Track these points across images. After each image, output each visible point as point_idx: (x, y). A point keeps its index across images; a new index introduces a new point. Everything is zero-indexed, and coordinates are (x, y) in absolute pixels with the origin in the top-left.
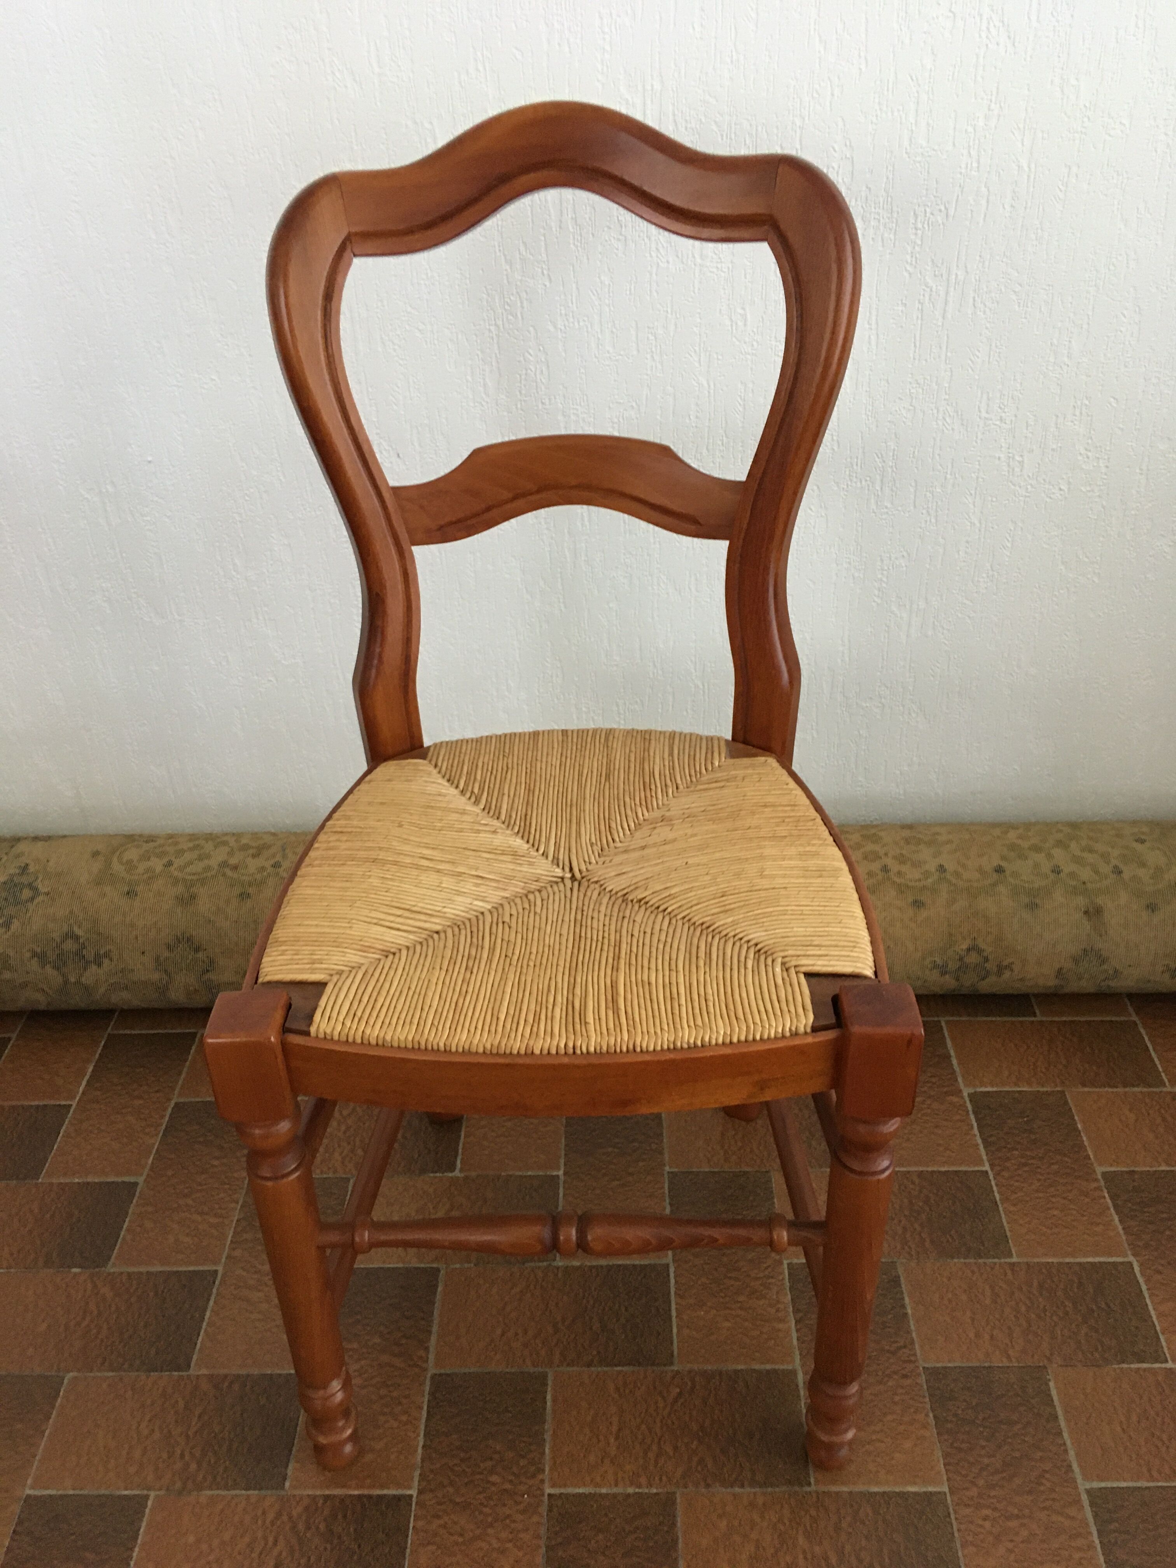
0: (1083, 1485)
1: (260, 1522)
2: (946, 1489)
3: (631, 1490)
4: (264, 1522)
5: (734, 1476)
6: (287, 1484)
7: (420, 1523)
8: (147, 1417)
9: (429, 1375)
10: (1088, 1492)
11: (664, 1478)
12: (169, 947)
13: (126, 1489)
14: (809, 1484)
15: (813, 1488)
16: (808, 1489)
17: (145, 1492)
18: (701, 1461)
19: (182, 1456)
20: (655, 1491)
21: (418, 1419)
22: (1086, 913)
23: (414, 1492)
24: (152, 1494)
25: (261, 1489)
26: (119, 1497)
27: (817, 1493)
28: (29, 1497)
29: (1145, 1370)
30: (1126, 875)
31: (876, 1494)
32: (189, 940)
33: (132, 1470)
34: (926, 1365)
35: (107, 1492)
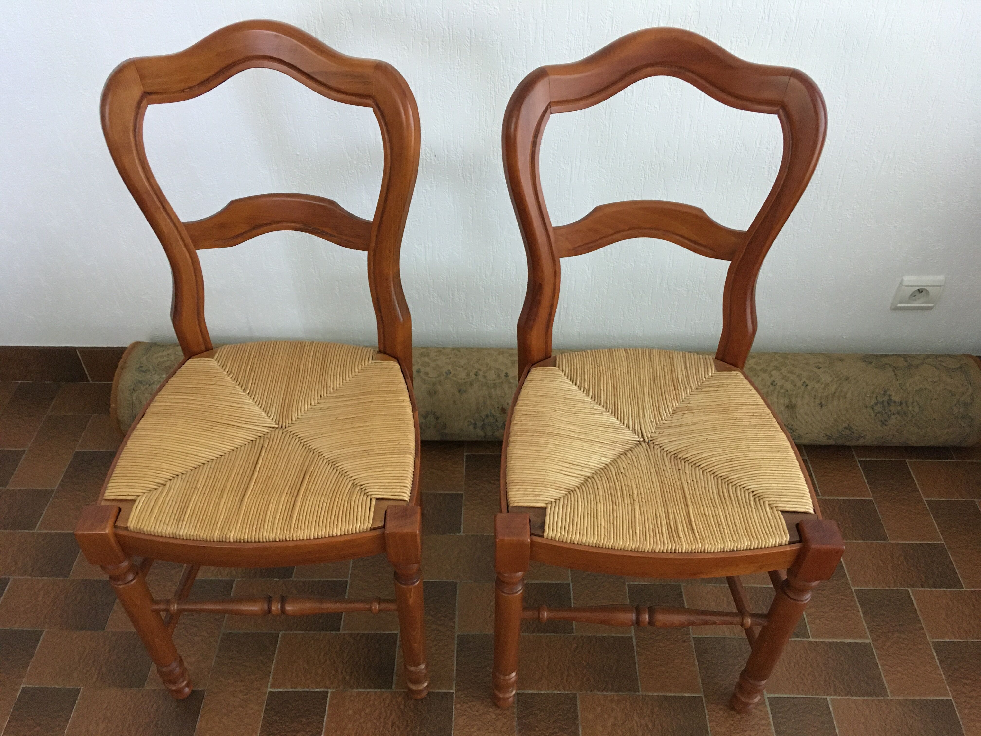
1: (382, 704)
2: (702, 695)
3: (556, 692)
4: (384, 705)
5: (604, 686)
6: (394, 687)
7: (458, 706)
8: (322, 654)
9: (456, 636)
10: (768, 698)
11: (571, 687)
13: (317, 688)
14: (639, 691)
15: (640, 693)
16: (637, 693)
17: (326, 690)
18: (588, 679)
19: (342, 673)
20: (567, 693)
21: (453, 656)
22: (787, 407)
23: (453, 691)
24: (330, 691)
25: (381, 688)
26: (314, 692)
27: (642, 696)
28: (270, 692)
29: (799, 641)
30: (809, 387)
31: (670, 696)
33: (319, 679)
34: (695, 636)
35: (308, 690)
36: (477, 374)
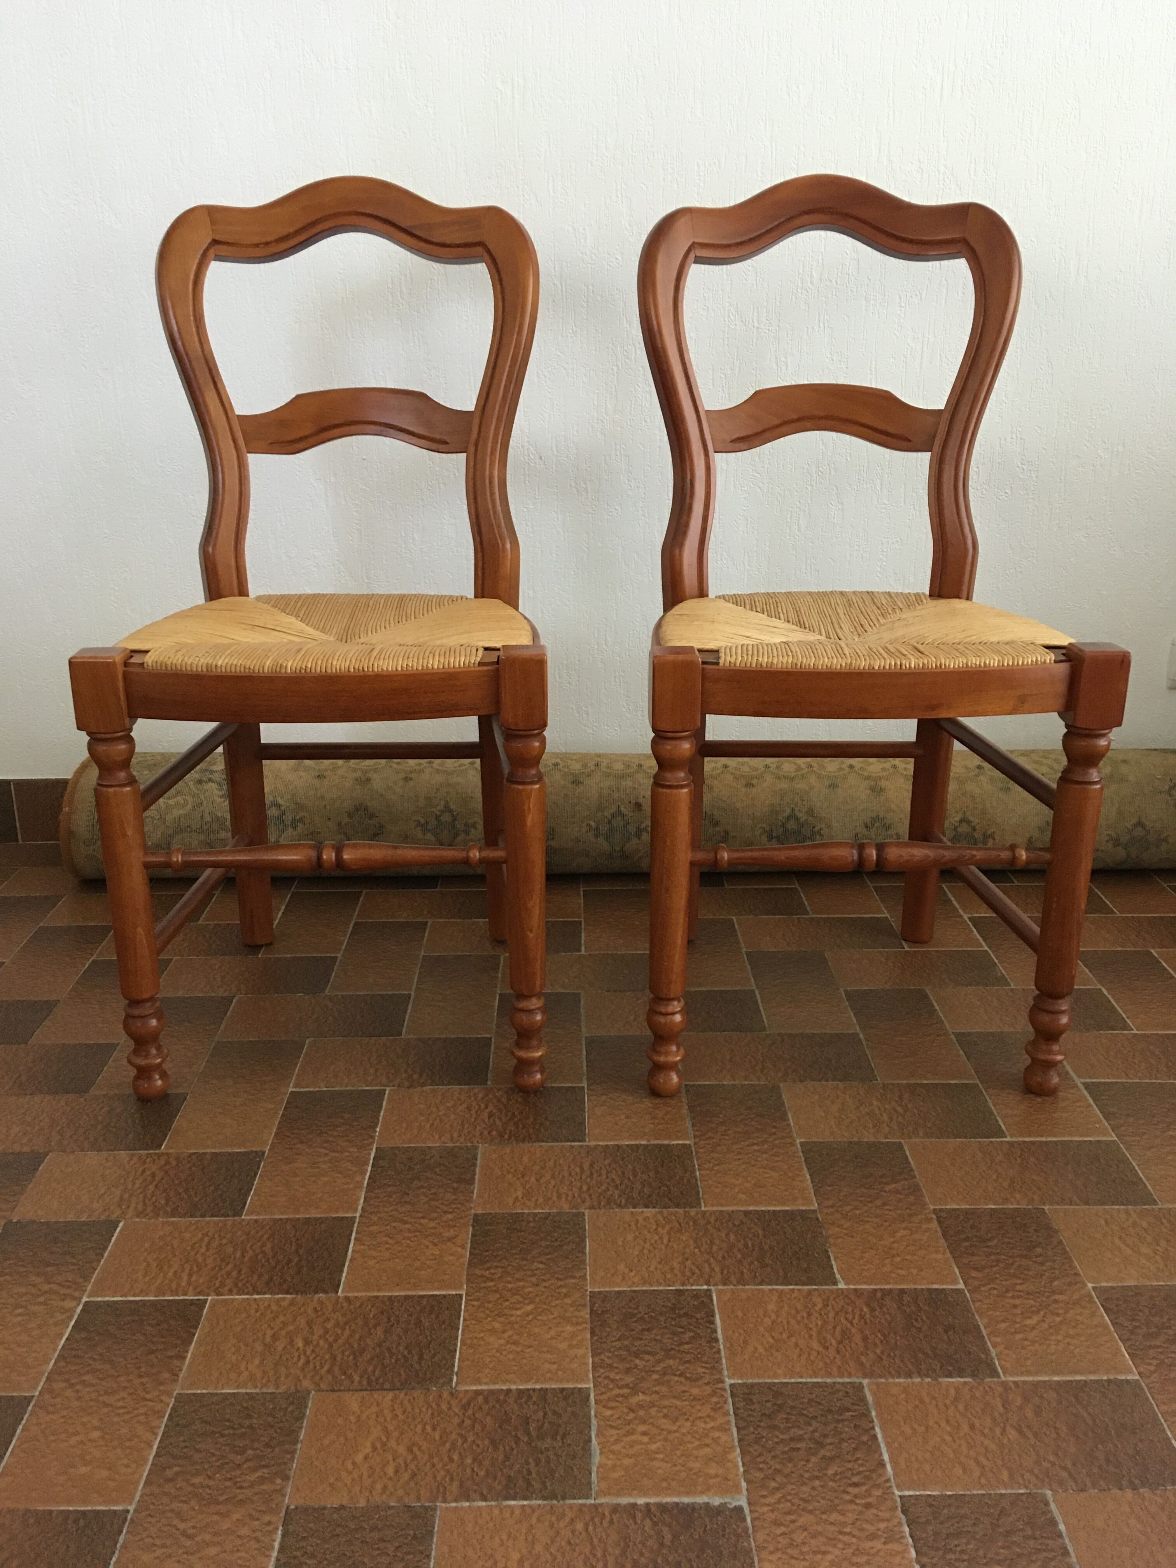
0: (1079, 1081)
1: (472, 1099)
2: (976, 1082)
4: (476, 1099)
5: (820, 1077)
6: (489, 1083)
7: (593, 1097)
8: (374, 1056)
9: (583, 1037)
10: (1083, 1083)
11: (769, 1078)
12: (350, 815)
13: (367, 1086)
15: (880, 1081)
16: (875, 1082)
17: (382, 1088)
18: (795, 1071)
19: (406, 1072)
20: (763, 1083)
23: (584, 1085)
24: (388, 1089)
25: (469, 1085)
26: (363, 1090)
27: (883, 1083)
28: (293, 1092)
29: (1117, 1034)
31: (927, 1083)
32: (366, 809)
33: (370, 1078)
34: (954, 1031)
35: (352, 1089)
36: (597, 765)
